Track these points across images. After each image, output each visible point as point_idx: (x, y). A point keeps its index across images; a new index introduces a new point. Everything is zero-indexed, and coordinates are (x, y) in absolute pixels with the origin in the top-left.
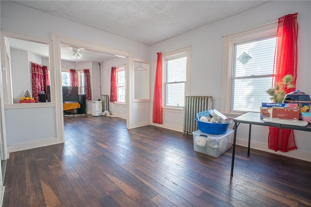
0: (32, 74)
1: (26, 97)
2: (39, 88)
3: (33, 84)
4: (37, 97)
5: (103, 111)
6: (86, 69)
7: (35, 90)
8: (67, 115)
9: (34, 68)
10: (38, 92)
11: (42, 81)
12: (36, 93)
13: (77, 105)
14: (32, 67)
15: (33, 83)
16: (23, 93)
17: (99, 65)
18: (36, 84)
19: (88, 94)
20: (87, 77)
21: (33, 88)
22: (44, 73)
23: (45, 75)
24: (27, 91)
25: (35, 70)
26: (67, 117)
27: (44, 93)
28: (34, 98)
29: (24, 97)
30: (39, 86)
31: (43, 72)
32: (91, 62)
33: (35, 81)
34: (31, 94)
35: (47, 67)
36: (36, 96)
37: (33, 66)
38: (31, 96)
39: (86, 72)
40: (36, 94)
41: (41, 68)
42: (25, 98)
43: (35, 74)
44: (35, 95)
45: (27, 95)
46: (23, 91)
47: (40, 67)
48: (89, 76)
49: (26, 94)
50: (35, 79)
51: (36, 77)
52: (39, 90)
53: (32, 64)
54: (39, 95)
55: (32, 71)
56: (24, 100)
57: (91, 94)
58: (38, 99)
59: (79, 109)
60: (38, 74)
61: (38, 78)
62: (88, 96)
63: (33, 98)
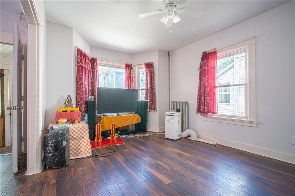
0: (78, 66)
1: (67, 106)
2: (86, 91)
3: (77, 84)
4: (83, 106)
5: (183, 131)
6: (149, 63)
7: (81, 93)
8: (124, 136)
9: (81, 58)
10: (85, 98)
11: (90, 80)
12: (81, 99)
13: (136, 118)
14: (78, 55)
15: (77, 82)
16: (62, 99)
17: (168, 55)
18: (82, 84)
19: (151, 100)
20: (151, 74)
21: (77, 90)
22: (93, 68)
23: (94, 72)
24: (69, 96)
25: (81, 60)
26: (124, 139)
27: (93, 100)
28: (78, 109)
29: (63, 106)
30: (86, 88)
31: (91, 66)
32: (158, 51)
33: (81, 79)
34: (74, 102)
35: (96, 59)
36: (81, 105)
37: (80, 54)
38: (74, 106)
39: (149, 66)
40: (82, 102)
41: (90, 60)
42: (65, 109)
43: (82, 66)
44: (80, 103)
45: (68, 103)
46: (62, 97)
47: (89, 58)
48: (153, 73)
49: (66, 100)
50: (82, 76)
51: (82, 73)
52: (86, 94)
53: (77, 50)
54: (86, 103)
55: (78, 63)
56: (62, 111)
57: (155, 100)
58: (84, 109)
59: (138, 124)
60: (86, 68)
61: (86, 75)
62: (152, 104)
63: (76, 107)
